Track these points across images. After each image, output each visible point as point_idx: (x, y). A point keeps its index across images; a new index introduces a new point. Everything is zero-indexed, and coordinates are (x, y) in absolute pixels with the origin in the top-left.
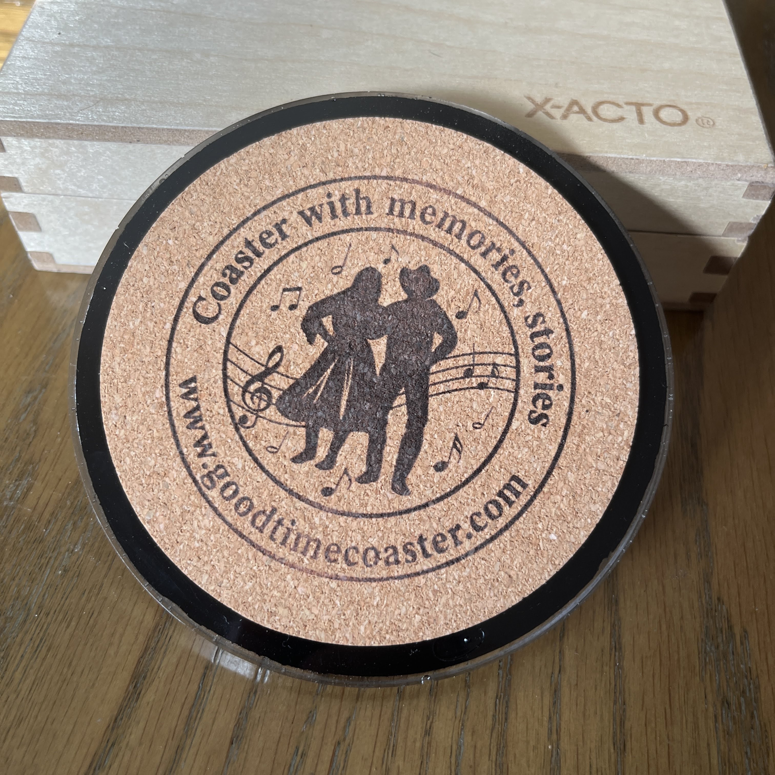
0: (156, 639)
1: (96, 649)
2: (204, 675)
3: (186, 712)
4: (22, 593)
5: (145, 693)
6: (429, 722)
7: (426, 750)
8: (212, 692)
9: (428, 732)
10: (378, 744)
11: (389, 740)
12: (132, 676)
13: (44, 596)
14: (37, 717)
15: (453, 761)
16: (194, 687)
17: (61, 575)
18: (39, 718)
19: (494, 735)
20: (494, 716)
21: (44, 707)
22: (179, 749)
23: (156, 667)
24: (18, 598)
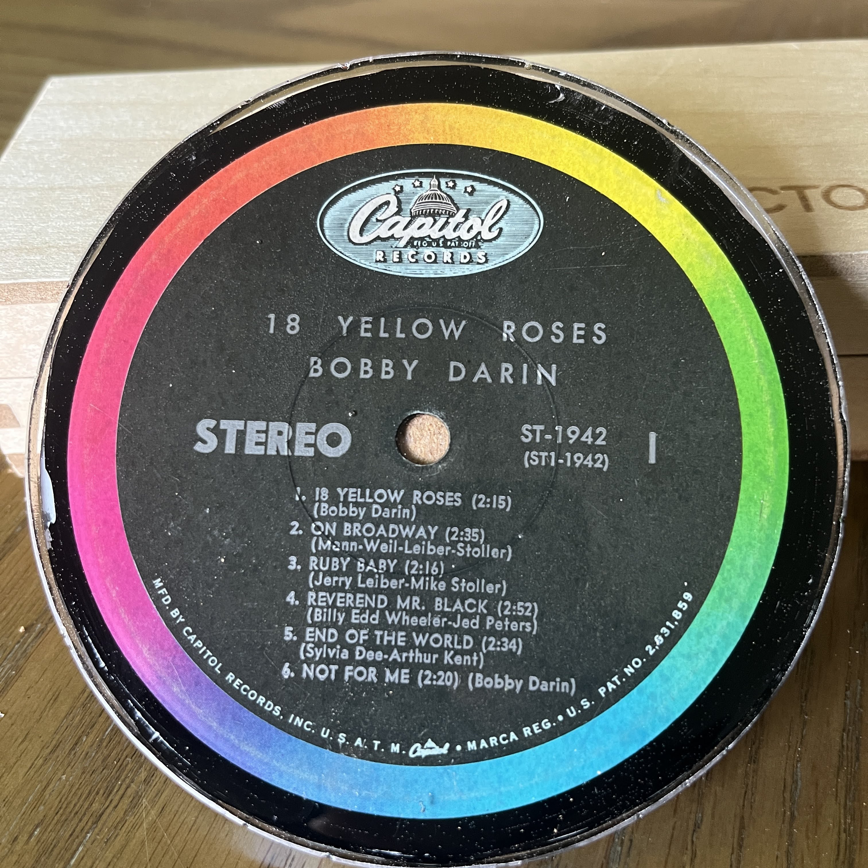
7: (750, 779)
9: (753, 758)
20: (841, 751)
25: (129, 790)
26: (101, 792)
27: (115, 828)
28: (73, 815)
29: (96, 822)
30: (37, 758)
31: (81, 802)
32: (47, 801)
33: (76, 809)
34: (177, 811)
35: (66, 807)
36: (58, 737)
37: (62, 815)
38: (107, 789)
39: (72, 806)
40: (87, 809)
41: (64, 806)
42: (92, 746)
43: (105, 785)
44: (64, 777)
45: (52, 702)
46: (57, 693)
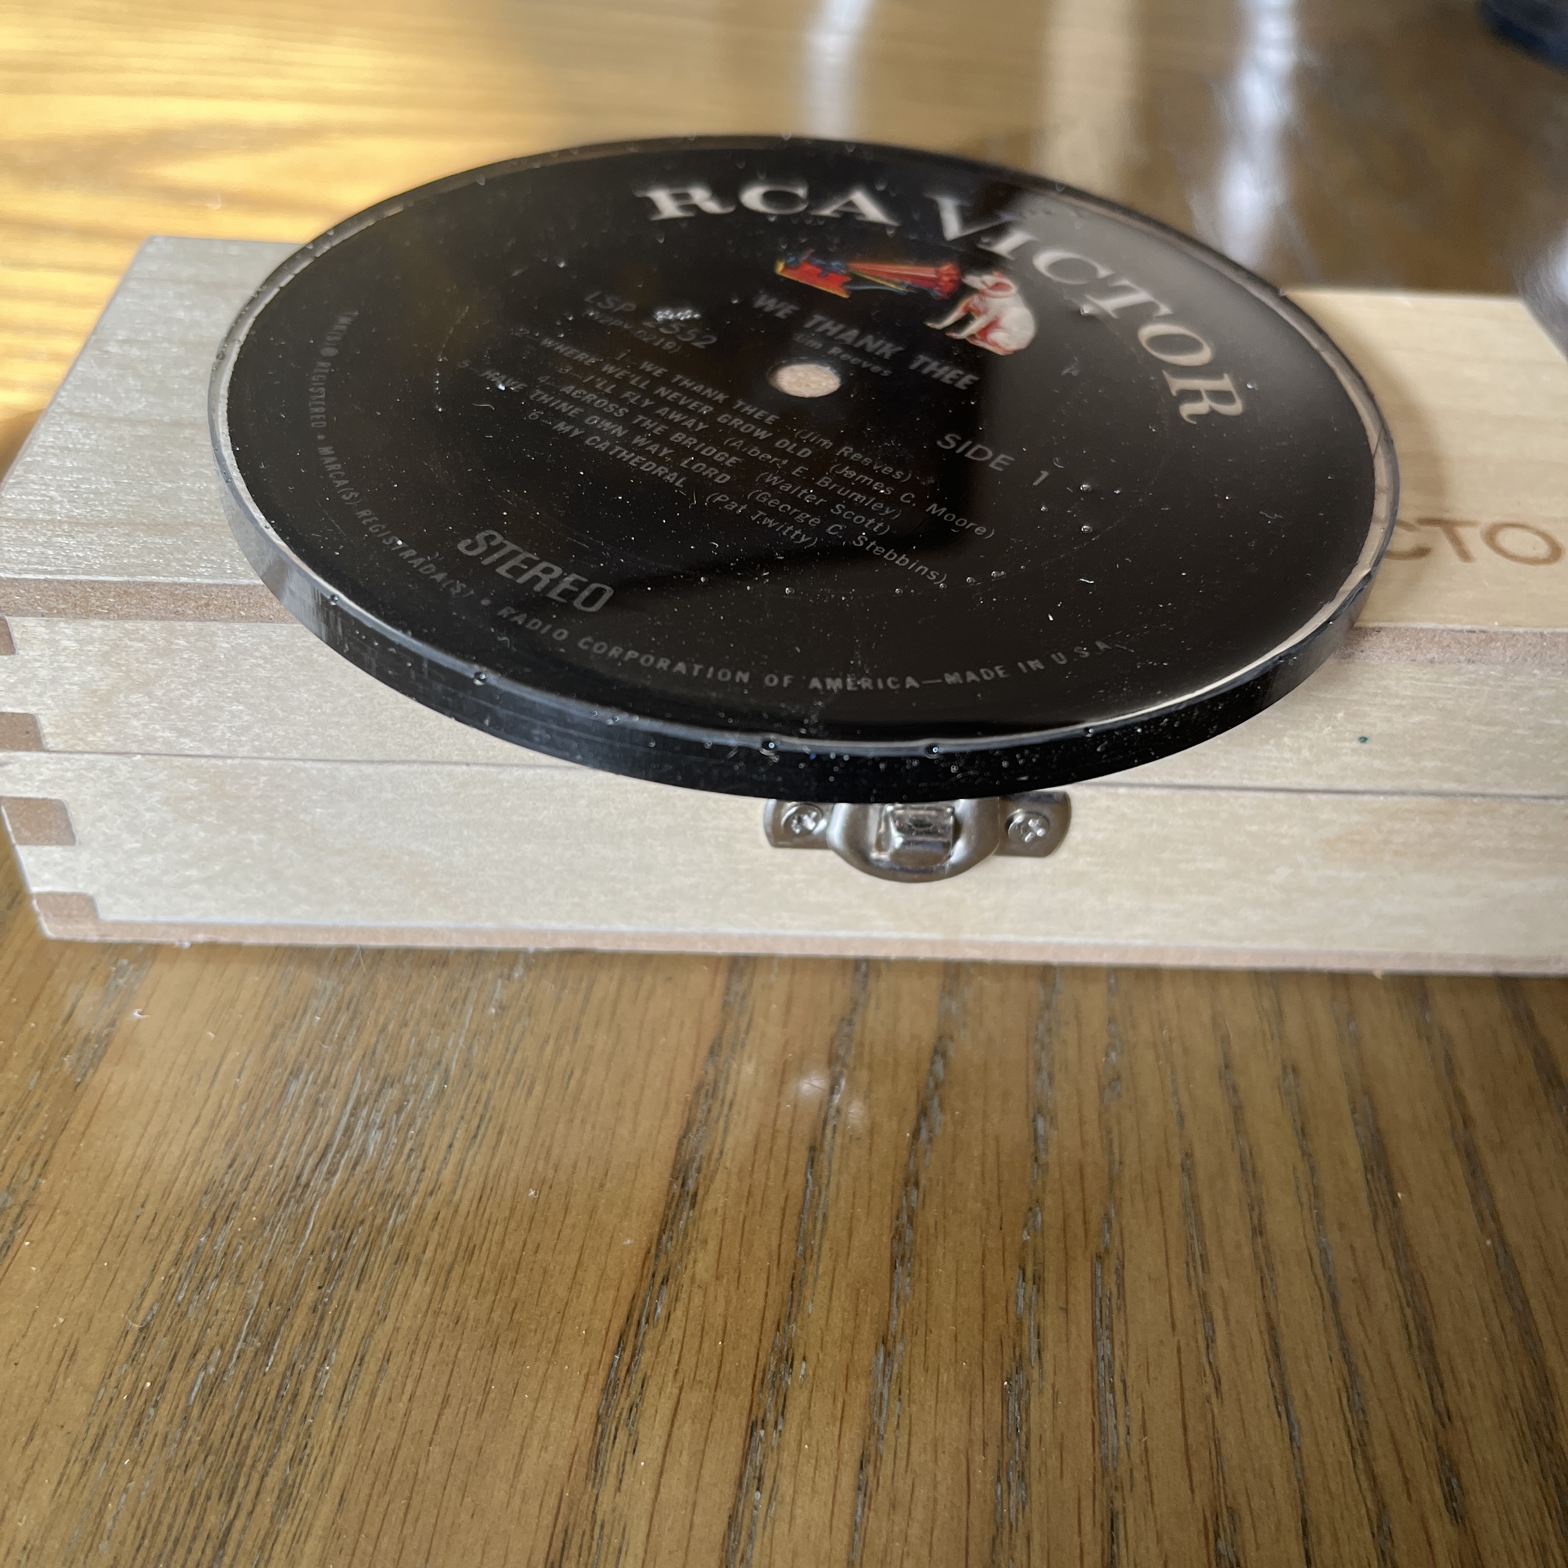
0: (705, 1108)
1: (593, 1128)
2: (812, 1161)
3: (791, 1223)
4: (428, 1045)
5: (707, 1192)
6: (1256, 1211)
7: (1263, 1258)
8: (833, 1186)
9: (1258, 1230)
10: (1172, 1255)
11: (1190, 1247)
12: (674, 1168)
13: (470, 1048)
14: (503, 1242)
15: (1319, 1272)
16: (796, 1181)
17: (497, 1013)
18: (509, 1245)
19: (1381, 1226)
21: (513, 1225)
22: (795, 1284)
23: (716, 1151)
24: (420, 1054)
25: (268, 1480)
26: (215, 1495)
27: (262, 1549)
28: (170, 1544)
29: (223, 1544)
30: (68, 1462)
31: (179, 1520)
32: (111, 1531)
33: (174, 1533)
34: (370, 1495)
35: (153, 1535)
36: (96, 1420)
37: (149, 1550)
38: (223, 1487)
39: (163, 1530)
40: (197, 1528)
41: (149, 1533)
42: (171, 1421)
43: (218, 1481)
44: (132, 1485)
45: (66, 1362)
46: (72, 1346)
